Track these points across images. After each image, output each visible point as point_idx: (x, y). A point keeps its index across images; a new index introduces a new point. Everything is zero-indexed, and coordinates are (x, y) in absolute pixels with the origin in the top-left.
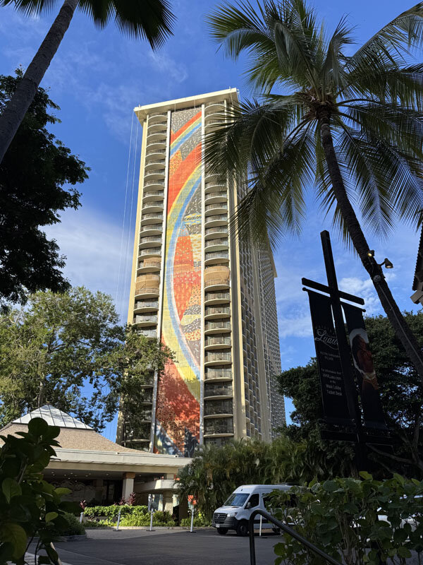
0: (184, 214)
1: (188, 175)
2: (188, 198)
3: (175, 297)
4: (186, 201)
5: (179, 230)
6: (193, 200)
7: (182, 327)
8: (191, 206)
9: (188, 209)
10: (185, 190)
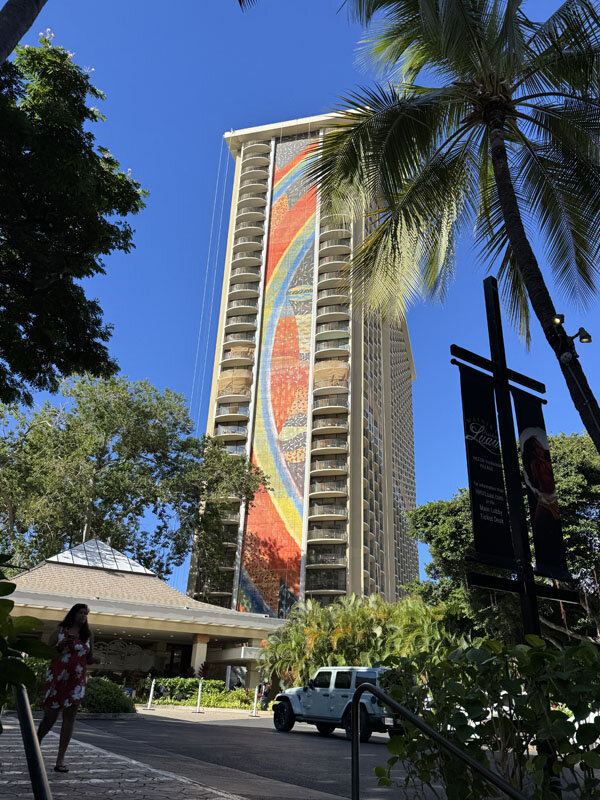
0: (289, 285)
1: (297, 229)
2: (295, 263)
3: (273, 401)
4: (293, 268)
5: (281, 309)
6: (302, 266)
7: (281, 443)
8: (299, 274)
9: (295, 279)
10: (291, 252)
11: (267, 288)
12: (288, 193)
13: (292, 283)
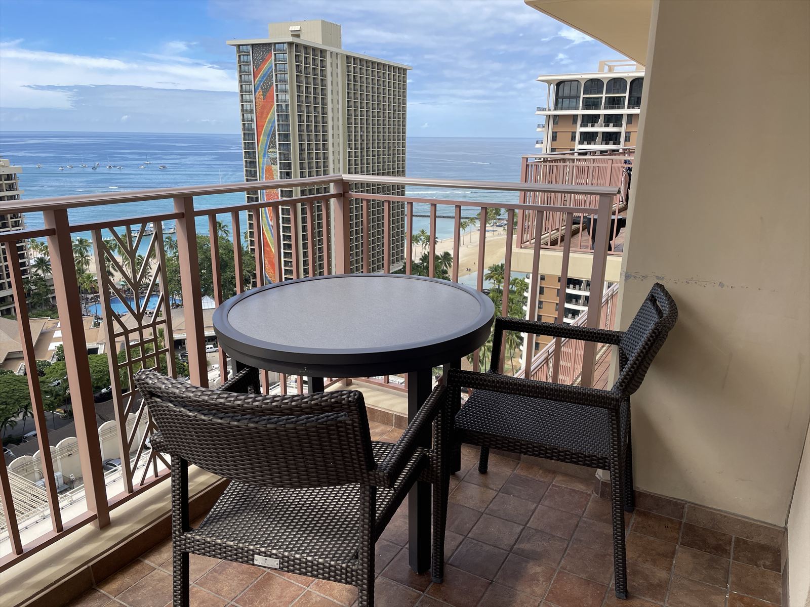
0: (267, 148)
1: (268, 114)
2: (269, 135)
4: (268, 137)
5: (266, 159)
6: (272, 137)
8: (271, 142)
9: (270, 144)
10: (266, 127)
11: (259, 147)
12: (262, 88)
13: (269, 147)
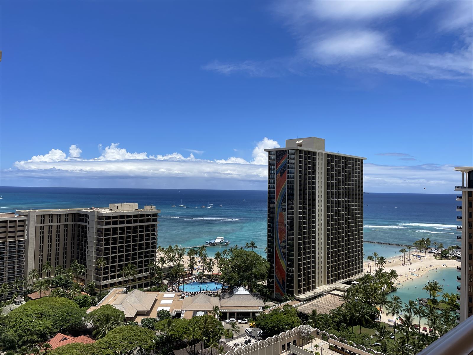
0: (281, 203)
1: (282, 185)
2: (282, 196)
5: (280, 209)
6: (284, 197)
7: (281, 247)
8: (283, 200)
10: (281, 192)
11: (277, 202)
12: (280, 172)
13: (282, 202)
